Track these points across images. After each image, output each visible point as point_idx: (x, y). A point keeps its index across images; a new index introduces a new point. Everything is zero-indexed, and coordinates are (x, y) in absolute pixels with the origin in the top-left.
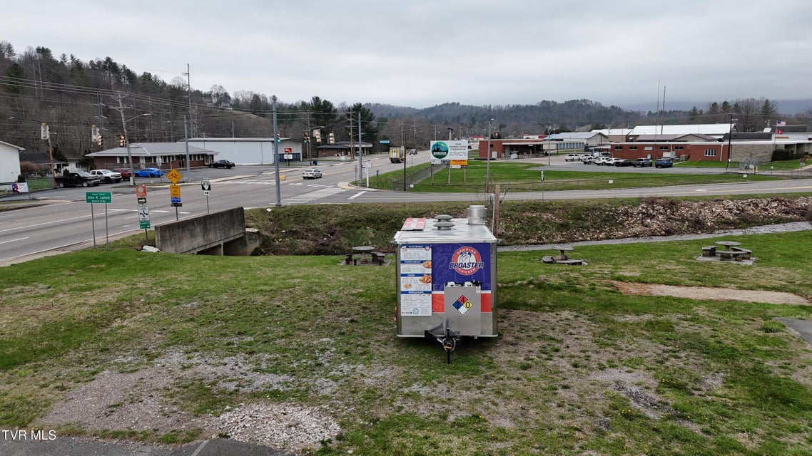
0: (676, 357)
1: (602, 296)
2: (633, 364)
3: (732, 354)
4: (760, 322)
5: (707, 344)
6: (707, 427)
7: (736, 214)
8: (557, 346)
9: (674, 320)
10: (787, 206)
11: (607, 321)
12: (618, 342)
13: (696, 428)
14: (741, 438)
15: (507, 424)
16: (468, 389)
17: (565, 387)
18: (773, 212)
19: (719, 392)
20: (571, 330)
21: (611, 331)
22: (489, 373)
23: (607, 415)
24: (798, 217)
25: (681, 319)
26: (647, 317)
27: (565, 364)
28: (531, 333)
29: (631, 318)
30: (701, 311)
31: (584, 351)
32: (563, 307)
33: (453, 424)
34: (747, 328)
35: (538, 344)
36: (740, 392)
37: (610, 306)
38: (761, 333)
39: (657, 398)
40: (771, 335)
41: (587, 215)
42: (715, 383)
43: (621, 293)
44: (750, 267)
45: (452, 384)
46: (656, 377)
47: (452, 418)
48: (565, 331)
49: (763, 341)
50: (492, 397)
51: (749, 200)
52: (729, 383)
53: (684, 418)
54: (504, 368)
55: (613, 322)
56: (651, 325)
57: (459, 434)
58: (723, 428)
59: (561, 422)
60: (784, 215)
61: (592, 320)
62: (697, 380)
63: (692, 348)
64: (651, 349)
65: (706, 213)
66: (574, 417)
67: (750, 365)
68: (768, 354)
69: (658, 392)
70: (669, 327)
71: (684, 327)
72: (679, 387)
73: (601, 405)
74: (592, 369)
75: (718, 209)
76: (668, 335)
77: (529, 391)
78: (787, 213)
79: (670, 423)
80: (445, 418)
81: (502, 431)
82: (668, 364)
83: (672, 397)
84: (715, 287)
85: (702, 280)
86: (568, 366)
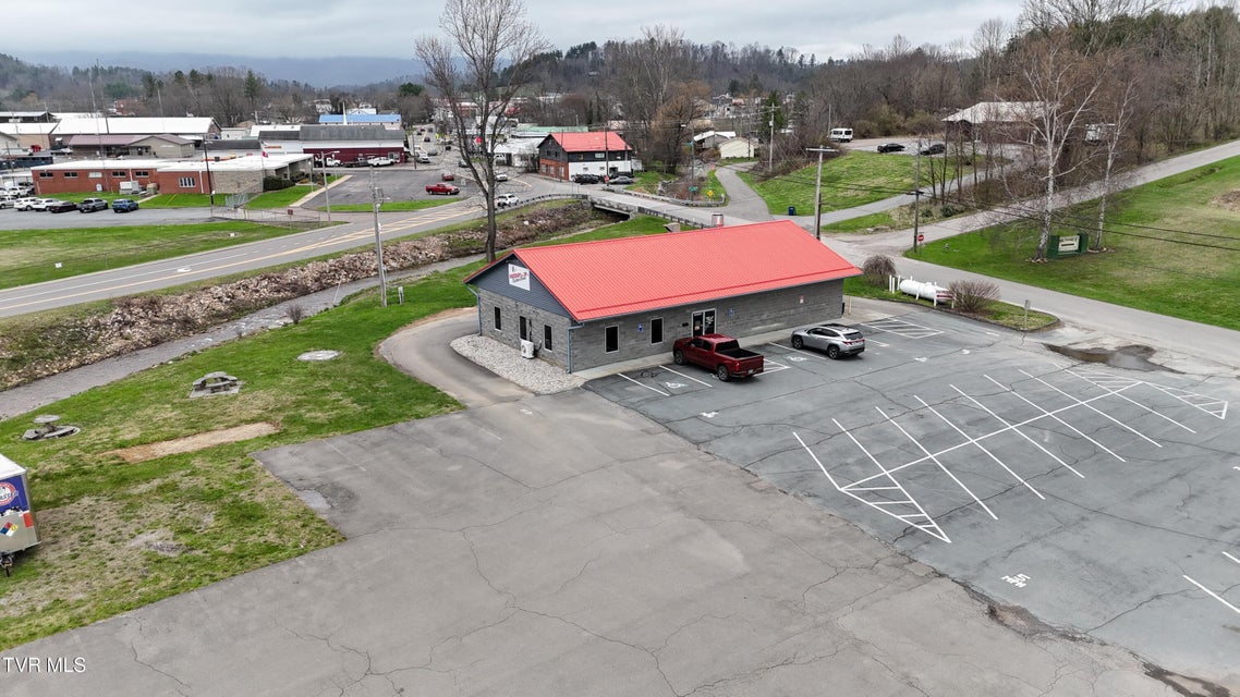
0: (183, 510)
1: (112, 472)
2: (154, 526)
3: (220, 494)
4: (239, 461)
5: (203, 492)
6: (205, 549)
7: (226, 302)
8: (92, 531)
9: (178, 479)
10: (277, 282)
11: (124, 497)
12: (139, 513)
13: (199, 553)
14: (225, 549)
15: (81, 596)
16: (39, 587)
17: (111, 560)
18: (265, 293)
19: (212, 525)
20: (98, 515)
21: (130, 505)
22: (49, 571)
23: (145, 566)
24: (289, 294)
25: (182, 476)
26: (157, 482)
27: (104, 544)
28: (64, 529)
29: (144, 487)
30: (197, 463)
31: (114, 529)
32: (81, 494)
33: (43, 611)
34: (230, 470)
35: (76, 536)
36: (225, 521)
37: (122, 481)
38: (238, 471)
39: (174, 544)
40: (245, 470)
41: (45, 339)
42: (209, 520)
43: (127, 463)
44: (235, 397)
45: (24, 589)
46: (171, 530)
47: (39, 608)
48: (92, 517)
49: (240, 477)
50: (60, 585)
51: (238, 283)
52: (218, 517)
53: (192, 549)
54: (57, 563)
55: (130, 496)
56: (161, 489)
57: (52, 614)
58: (214, 547)
59: (118, 581)
60: (276, 295)
61: (112, 499)
62: (198, 522)
63: (192, 498)
64: (164, 510)
65: (194, 306)
66: (124, 575)
67: (231, 499)
68: (242, 487)
69: (174, 539)
70: (174, 487)
71: (186, 483)
72: (188, 531)
73: (139, 561)
74: (125, 541)
75: (206, 300)
76: (174, 494)
77: (87, 572)
78: (279, 291)
79: (184, 555)
80: (35, 610)
81: (81, 601)
82: (178, 517)
83: (184, 540)
84: (208, 431)
85: (196, 426)
86: (108, 544)
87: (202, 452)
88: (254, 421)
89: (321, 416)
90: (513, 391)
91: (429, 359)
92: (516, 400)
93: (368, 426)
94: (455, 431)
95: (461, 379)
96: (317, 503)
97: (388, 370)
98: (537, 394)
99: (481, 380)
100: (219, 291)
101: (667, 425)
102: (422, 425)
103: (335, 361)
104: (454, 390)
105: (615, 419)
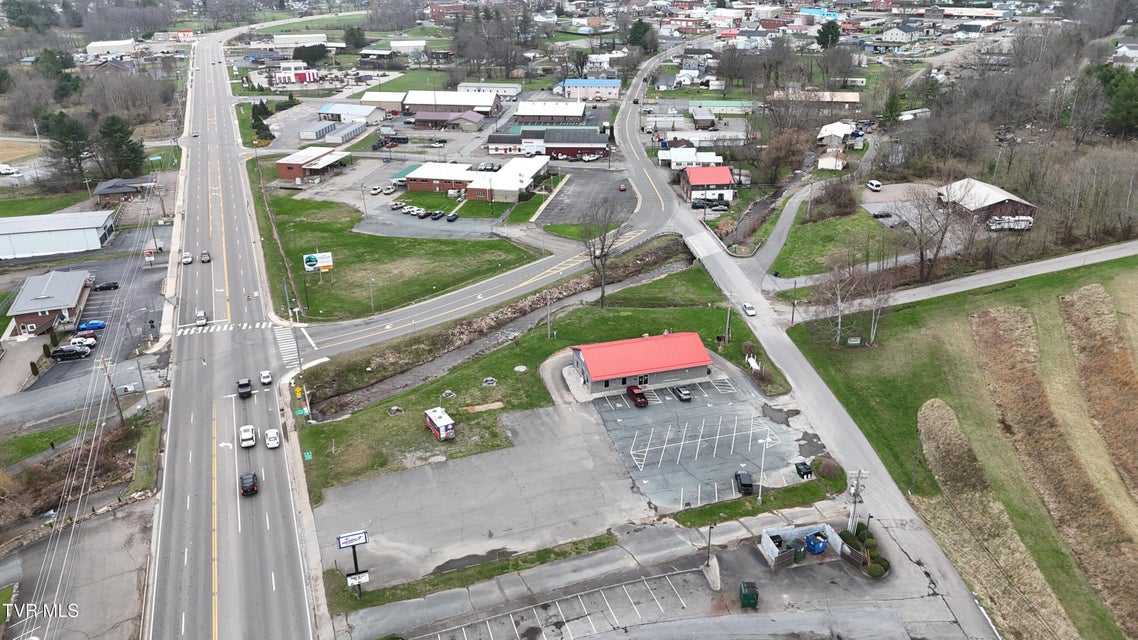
0: (482, 431)
1: (466, 416)
3: (489, 427)
4: (494, 416)
5: (486, 425)
6: (486, 443)
7: (495, 321)
10: (515, 309)
12: (473, 430)
14: (490, 443)
17: (469, 442)
19: (488, 436)
20: (465, 429)
21: (471, 427)
22: (458, 444)
23: (475, 445)
24: (519, 315)
25: (481, 419)
29: (473, 421)
30: (485, 415)
31: (468, 434)
34: (491, 419)
39: (480, 440)
40: (495, 419)
41: (437, 340)
43: (469, 412)
46: (479, 436)
49: (494, 422)
51: (500, 309)
53: (484, 442)
56: (476, 423)
58: (488, 442)
60: (513, 316)
61: (467, 425)
62: (485, 435)
63: (484, 427)
64: (478, 430)
65: (483, 323)
66: (471, 446)
67: (491, 429)
68: (494, 425)
70: (479, 422)
73: (474, 443)
75: (488, 320)
76: (480, 425)
78: (515, 314)
79: (482, 444)
82: (481, 433)
83: (482, 439)
84: (488, 403)
85: (484, 400)
86: (468, 438)
87: (486, 412)
88: (498, 401)
89: (515, 402)
90: (571, 399)
91: (553, 378)
92: (570, 403)
93: (527, 408)
94: (548, 415)
95: (558, 391)
96: (510, 435)
97: (540, 381)
98: (577, 402)
99: (564, 391)
100: (492, 315)
101: (605, 422)
102: (541, 410)
103: (525, 373)
104: (555, 396)
105: (593, 417)
